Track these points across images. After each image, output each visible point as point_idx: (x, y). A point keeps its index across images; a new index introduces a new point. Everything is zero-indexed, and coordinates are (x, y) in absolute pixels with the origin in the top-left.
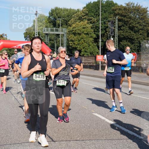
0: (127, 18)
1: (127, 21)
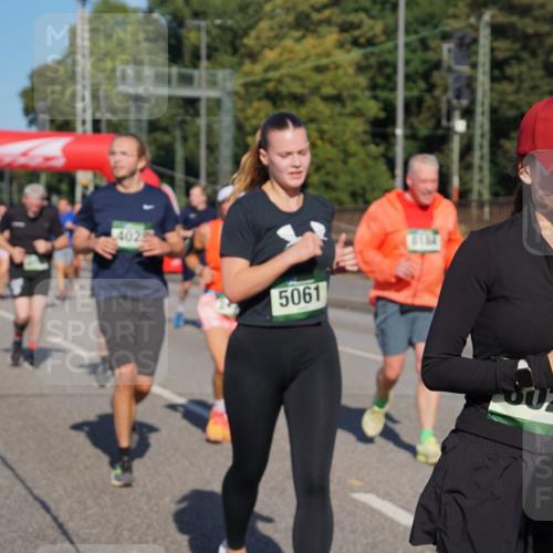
1: (537, 35)
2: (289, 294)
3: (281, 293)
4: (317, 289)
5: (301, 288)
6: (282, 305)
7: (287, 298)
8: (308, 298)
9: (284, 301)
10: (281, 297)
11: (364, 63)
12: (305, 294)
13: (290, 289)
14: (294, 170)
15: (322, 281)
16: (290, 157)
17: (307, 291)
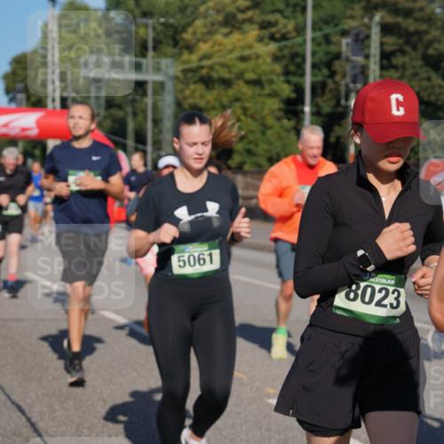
0: (416, 20)
1: (418, 33)
2: (186, 259)
3: (179, 257)
4: (210, 255)
5: (196, 255)
6: (180, 266)
7: (184, 262)
8: (202, 262)
9: (182, 264)
10: (179, 261)
11: (279, 54)
12: (199, 259)
13: (187, 255)
14: (198, 156)
15: (215, 248)
16: (195, 147)
17: (201, 257)
